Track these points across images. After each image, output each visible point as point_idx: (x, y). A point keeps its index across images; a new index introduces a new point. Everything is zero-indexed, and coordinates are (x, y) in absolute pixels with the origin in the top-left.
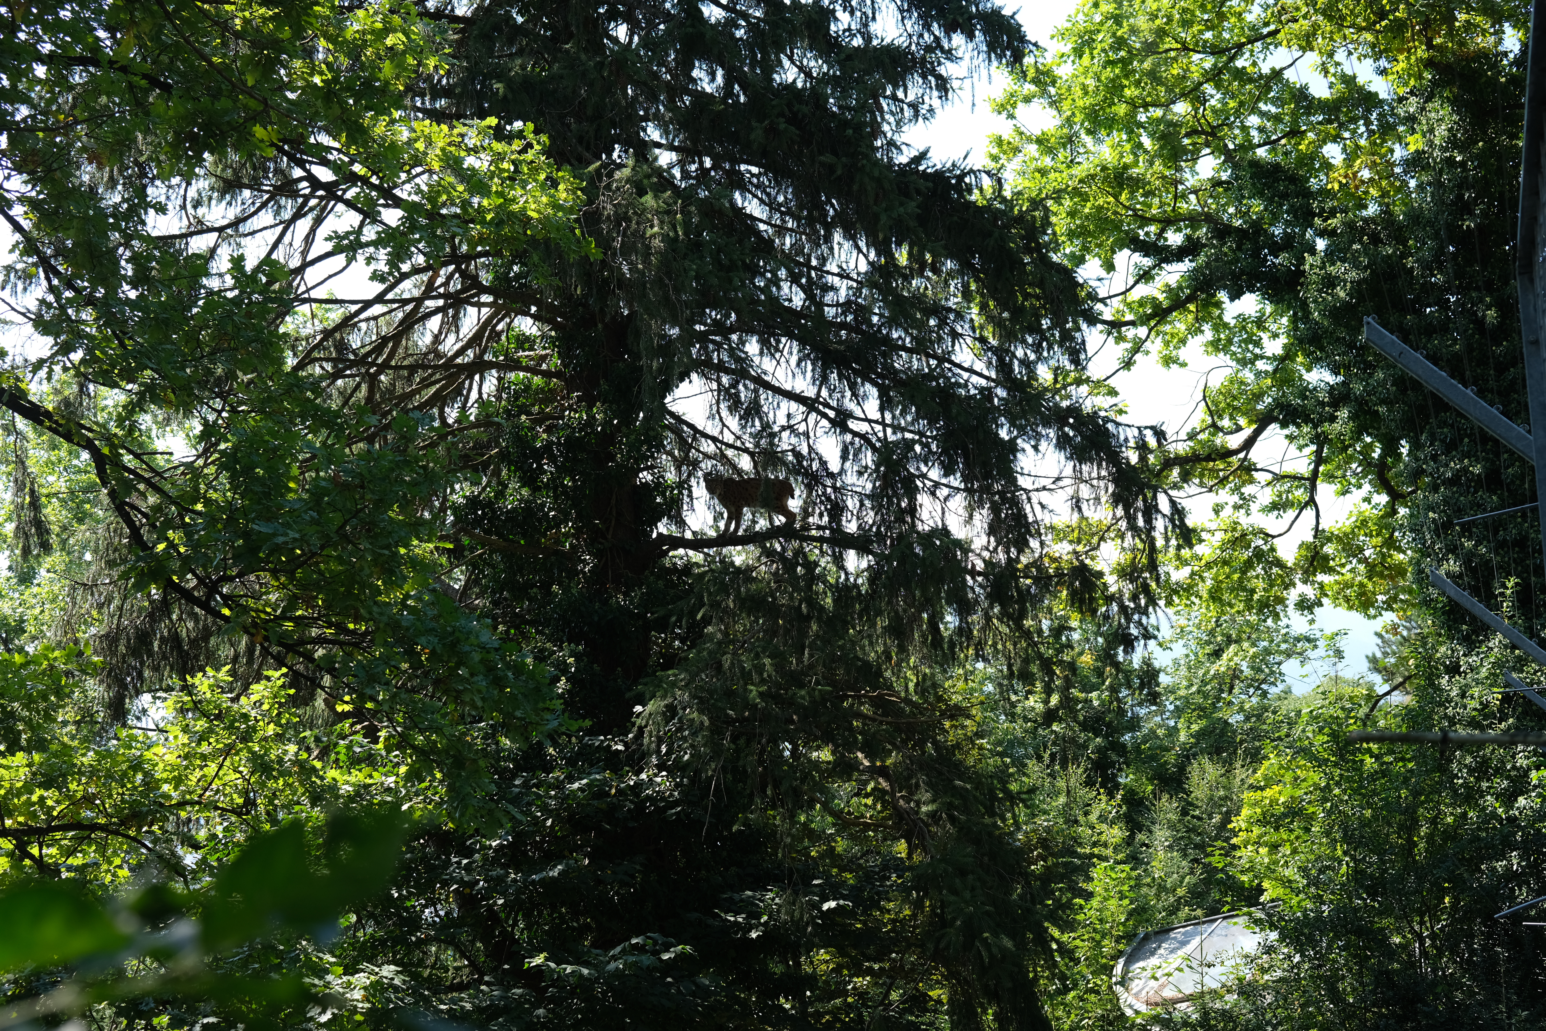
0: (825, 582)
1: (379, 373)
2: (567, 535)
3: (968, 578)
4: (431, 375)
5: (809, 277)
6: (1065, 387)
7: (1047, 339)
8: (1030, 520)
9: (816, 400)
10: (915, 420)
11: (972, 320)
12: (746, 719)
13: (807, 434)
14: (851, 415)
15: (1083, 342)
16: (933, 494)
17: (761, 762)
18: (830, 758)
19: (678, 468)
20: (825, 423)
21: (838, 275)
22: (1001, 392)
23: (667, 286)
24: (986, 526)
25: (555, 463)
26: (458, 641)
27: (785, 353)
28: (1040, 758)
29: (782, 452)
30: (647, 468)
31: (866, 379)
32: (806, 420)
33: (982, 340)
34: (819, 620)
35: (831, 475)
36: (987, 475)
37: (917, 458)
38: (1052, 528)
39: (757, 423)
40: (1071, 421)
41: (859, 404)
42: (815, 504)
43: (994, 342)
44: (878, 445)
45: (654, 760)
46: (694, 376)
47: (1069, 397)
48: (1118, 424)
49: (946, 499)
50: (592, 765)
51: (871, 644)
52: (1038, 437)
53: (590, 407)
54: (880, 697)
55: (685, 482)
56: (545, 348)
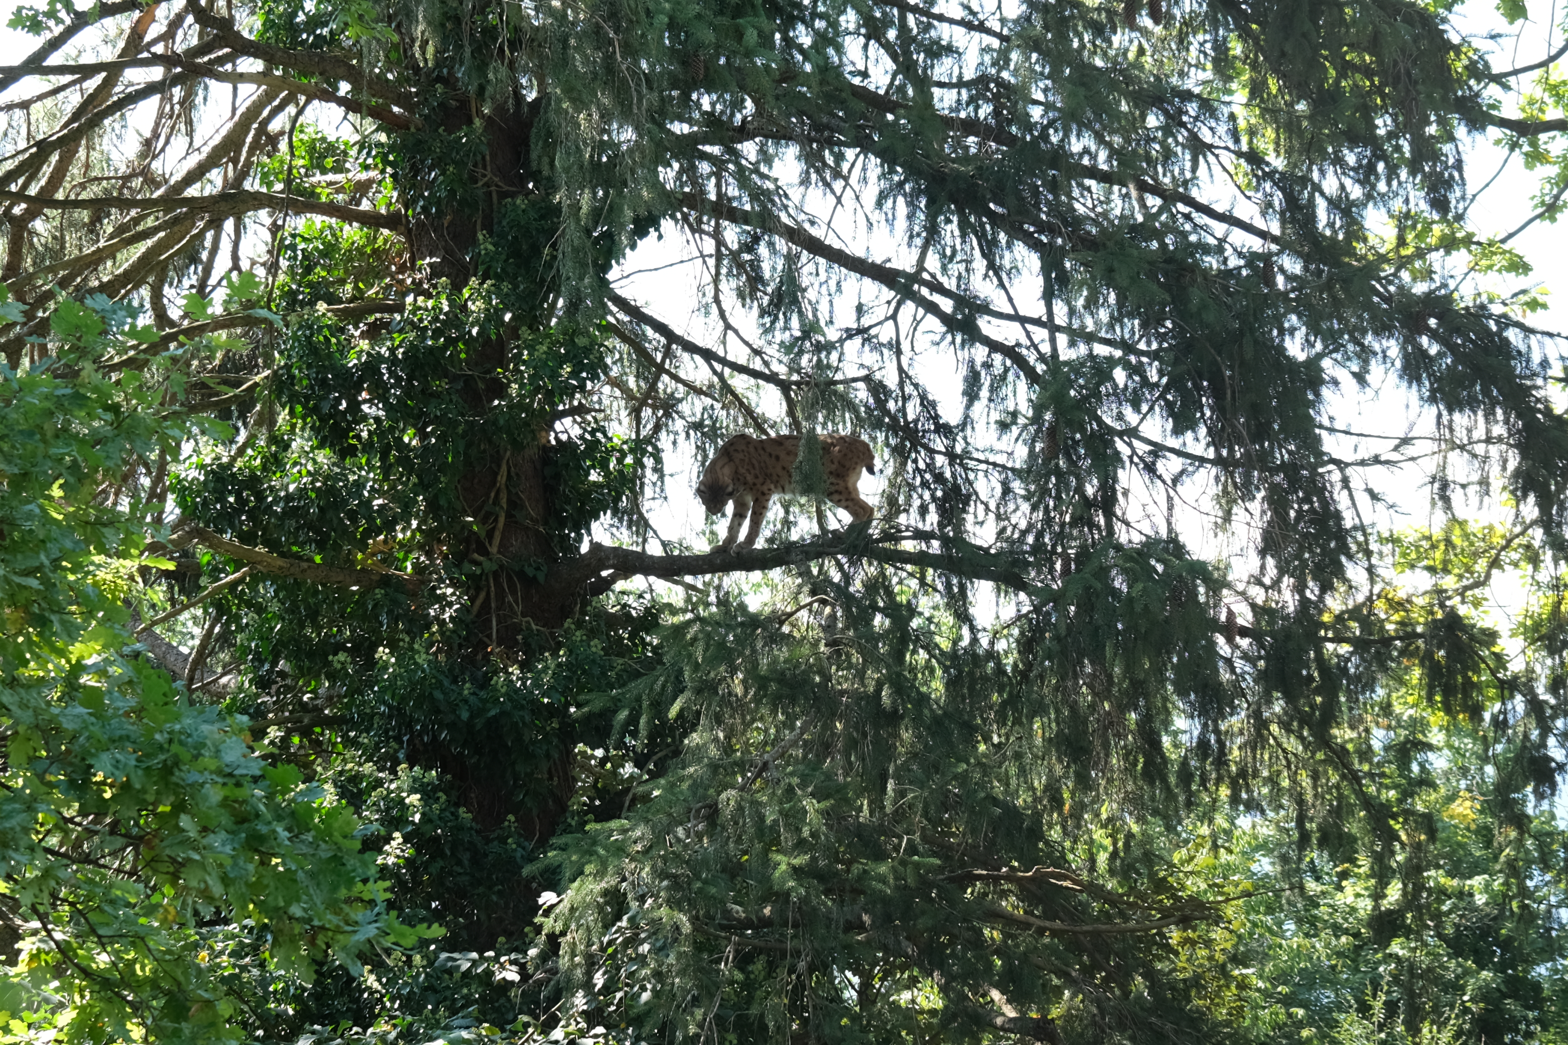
0: (930, 647)
1: (32, 214)
2: (407, 547)
3: (1220, 640)
4: (136, 221)
5: (903, 28)
6: (1420, 254)
7: (1384, 157)
8: (1348, 524)
9: (915, 278)
10: (1115, 320)
11: (1232, 117)
12: (766, 922)
13: (896, 348)
14: (985, 309)
15: (1459, 165)
16: (1150, 469)
17: (795, 1008)
18: (938, 1003)
19: (636, 413)
20: (932, 322)
21: (962, 23)
22: (1292, 265)
23: (610, 42)
24: (1257, 535)
25: (384, 398)
26: (177, 762)
27: (853, 180)
28: (1364, 1009)
29: (846, 382)
30: (572, 412)
31: (1016, 233)
32: (894, 317)
33: (1254, 158)
34: (917, 721)
35: (944, 430)
36: (1260, 432)
37: (1118, 395)
38: (1394, 540)
39: (795, 322)
40: (1433, 322)
41: (1002, 285)
42: (912, 487)
43: (1278, 162)
44: (1040, 368)
45: (580, 1001)
46: (667, 224)
47: (1428, 274)
48: (1528, 331)
49: (1176, 480)
50: (453, 1011)
51: (1023, 772)
52: (1365, 354)
53: (457, 287)
54: (1040, 880)
55: (648, 440)
56: (367, 168)
